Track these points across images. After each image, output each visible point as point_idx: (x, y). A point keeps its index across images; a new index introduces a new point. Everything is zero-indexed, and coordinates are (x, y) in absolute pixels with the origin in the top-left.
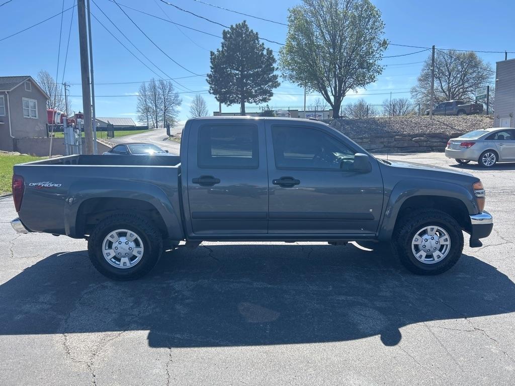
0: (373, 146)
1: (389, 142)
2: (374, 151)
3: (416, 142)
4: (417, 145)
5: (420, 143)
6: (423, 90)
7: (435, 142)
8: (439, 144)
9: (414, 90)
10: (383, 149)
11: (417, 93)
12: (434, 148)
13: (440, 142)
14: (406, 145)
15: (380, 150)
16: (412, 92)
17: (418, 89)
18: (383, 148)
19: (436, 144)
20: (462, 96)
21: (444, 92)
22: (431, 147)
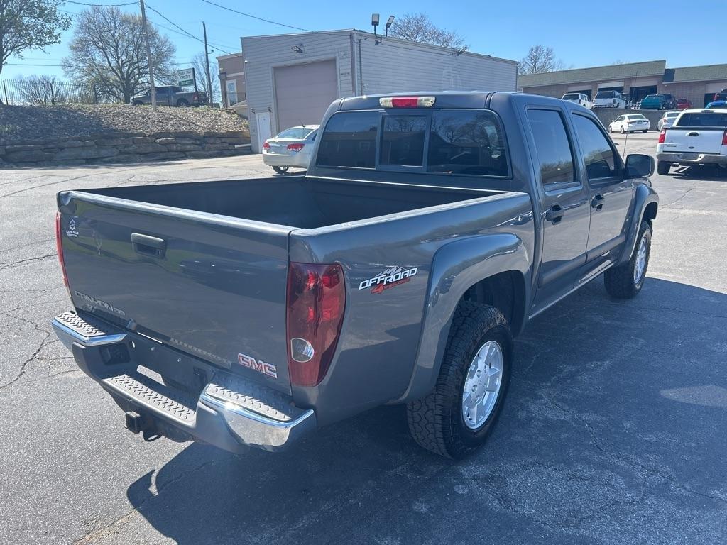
0: (103, 152)
1: (126, 146)
2: (107, 159)
3: (163, 144)
4: (164, 149)
5: (168, 146)
6: (81, 65)
7: (188, 145)
8: (192, 147)
9: (65, 64)
10: (119, 157)
11: (72, 68)
12: (187, 153)
13: (193, 144)
14: (150, 149)
15: (115, 158)
16: (64, 67)
17: (72, 62)
18: (117, 155)
19: (188, 147)
20: (138, 78)
21: (114, 71)
22: (183, 152)
